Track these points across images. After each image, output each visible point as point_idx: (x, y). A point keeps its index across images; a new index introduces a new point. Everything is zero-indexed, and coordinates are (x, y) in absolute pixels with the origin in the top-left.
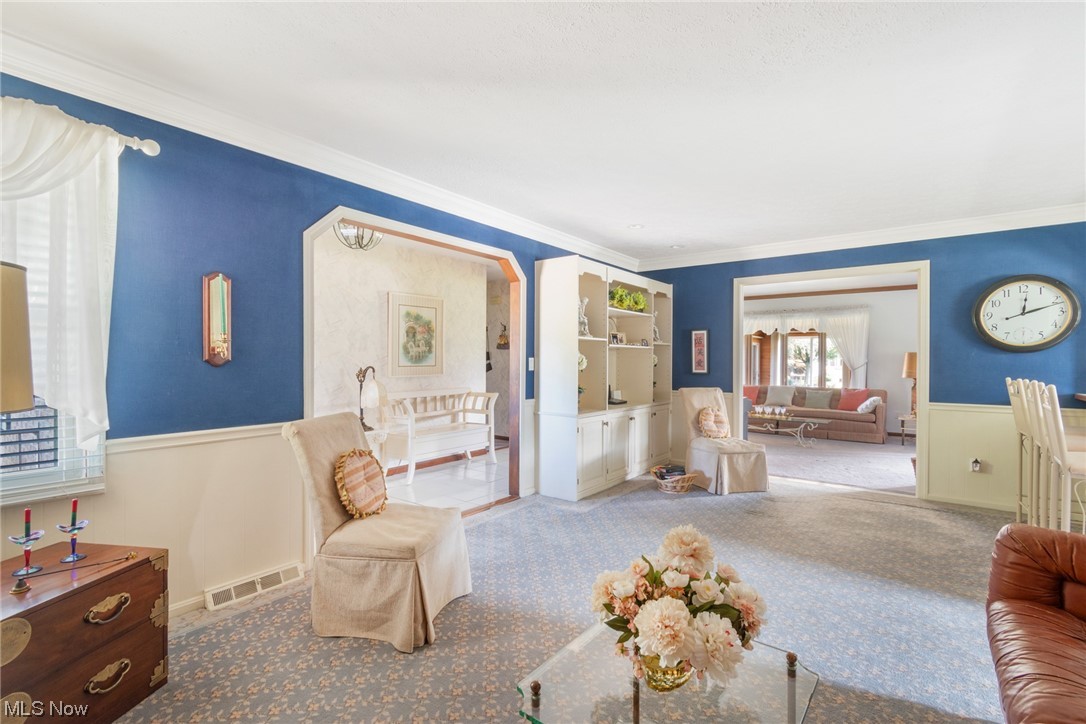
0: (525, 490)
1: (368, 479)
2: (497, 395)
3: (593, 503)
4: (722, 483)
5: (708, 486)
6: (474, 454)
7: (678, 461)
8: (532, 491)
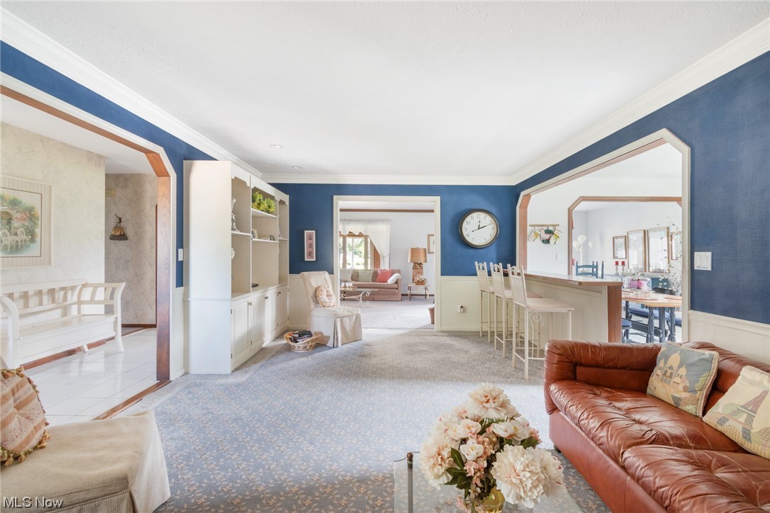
0: (175, 373)
1: (18, 407)
2: (124, 284)
3: (246, 372)
4: (337, 339)
5: (327, 342)
6: (90, 346)
7: (303, 327)
8: (182, 372)
